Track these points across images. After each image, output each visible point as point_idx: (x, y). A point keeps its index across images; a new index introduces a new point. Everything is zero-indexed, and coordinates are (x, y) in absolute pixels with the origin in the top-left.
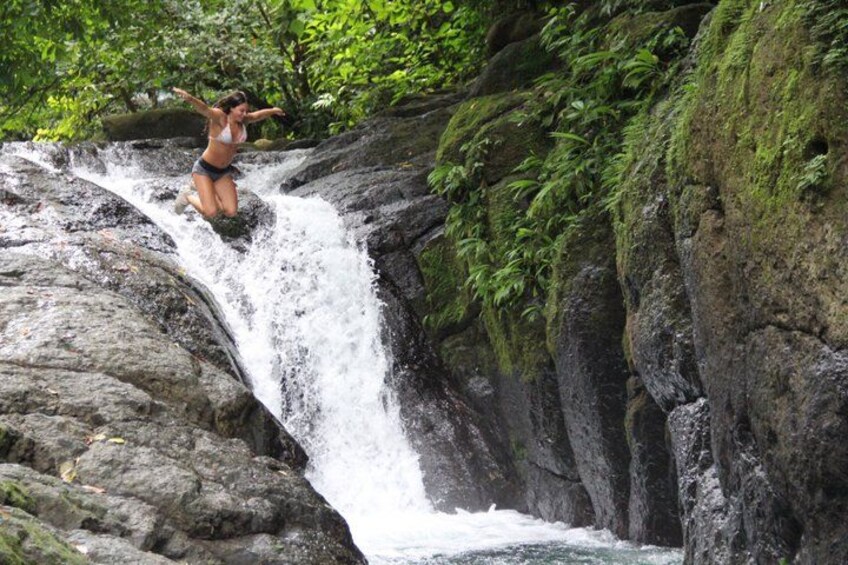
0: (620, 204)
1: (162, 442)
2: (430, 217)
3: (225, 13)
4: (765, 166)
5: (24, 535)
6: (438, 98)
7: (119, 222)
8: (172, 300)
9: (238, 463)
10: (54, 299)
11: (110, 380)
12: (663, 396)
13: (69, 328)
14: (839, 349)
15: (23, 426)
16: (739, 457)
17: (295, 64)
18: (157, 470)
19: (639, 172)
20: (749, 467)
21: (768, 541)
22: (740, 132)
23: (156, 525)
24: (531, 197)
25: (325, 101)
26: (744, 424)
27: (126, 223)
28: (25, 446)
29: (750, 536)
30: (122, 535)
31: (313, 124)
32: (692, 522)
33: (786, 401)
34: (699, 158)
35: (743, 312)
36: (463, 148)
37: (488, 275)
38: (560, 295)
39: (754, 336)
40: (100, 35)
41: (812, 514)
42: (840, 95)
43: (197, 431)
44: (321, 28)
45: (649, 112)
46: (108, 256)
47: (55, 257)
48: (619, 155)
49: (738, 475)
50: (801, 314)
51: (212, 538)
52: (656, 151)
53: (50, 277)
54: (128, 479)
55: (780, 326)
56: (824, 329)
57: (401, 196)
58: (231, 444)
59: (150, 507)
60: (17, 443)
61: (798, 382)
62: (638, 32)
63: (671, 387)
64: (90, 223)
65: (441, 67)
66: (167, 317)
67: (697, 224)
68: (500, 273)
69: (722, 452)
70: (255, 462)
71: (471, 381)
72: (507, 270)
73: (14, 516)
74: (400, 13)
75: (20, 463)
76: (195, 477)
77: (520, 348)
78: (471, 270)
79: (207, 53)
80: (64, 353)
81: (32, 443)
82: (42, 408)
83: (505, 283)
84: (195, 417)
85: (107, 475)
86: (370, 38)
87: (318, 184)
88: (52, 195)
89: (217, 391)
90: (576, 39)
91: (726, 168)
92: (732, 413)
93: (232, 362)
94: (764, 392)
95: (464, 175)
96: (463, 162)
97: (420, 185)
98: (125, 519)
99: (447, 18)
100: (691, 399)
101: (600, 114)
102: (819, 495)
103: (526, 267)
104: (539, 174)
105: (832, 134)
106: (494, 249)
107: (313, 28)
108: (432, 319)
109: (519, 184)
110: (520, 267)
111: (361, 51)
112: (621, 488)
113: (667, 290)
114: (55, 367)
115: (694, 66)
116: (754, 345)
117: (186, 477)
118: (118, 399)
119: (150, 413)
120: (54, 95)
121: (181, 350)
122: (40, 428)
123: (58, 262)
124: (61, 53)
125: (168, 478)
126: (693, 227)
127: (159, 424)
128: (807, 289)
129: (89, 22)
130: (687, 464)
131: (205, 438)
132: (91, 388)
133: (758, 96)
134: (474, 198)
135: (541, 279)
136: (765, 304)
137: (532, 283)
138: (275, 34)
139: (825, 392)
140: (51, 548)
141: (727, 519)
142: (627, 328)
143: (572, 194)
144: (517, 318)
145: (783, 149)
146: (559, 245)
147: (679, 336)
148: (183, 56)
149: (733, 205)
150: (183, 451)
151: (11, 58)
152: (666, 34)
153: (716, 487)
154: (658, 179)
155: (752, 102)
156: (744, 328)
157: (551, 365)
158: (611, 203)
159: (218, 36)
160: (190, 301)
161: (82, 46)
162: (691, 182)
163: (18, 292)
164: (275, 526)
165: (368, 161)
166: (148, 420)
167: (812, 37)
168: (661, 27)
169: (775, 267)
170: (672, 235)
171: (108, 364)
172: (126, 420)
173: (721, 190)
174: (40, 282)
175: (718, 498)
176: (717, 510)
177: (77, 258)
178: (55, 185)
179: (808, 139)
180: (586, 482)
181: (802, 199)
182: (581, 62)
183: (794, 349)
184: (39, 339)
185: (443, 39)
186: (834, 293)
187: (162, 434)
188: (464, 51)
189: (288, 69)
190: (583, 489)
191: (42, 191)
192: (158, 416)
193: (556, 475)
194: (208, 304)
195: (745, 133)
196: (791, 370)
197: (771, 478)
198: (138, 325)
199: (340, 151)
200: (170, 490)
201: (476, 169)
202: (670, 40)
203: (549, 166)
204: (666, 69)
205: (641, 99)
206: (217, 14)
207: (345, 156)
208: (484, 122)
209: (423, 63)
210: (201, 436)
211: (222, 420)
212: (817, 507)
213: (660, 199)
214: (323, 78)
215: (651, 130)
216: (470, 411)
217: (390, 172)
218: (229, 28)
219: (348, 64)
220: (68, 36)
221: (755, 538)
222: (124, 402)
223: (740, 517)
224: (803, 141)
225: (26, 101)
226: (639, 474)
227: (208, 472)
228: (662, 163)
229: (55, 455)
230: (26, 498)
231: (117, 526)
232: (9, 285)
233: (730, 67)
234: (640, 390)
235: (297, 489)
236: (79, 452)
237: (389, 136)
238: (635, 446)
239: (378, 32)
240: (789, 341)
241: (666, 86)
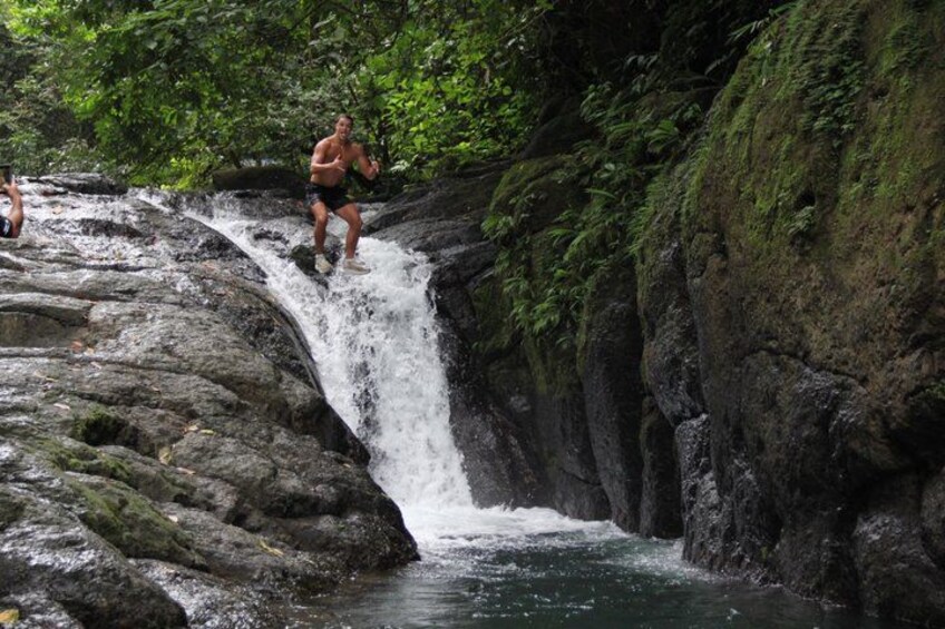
0: (642, 249)
1: (246, 435)
2: (482, 260)
3: (320, 92)
4: (763, 215)
5: (124, 503)
6: (495, 164)
7: (221, 256)
8: (261, 321)
9: (308, 456)
10: (161, 314)
11: (204, 381)
12: (672, 412)
13: (173, 337)
14: (818, 371)
15: (129, 416)
16: (733, 463)
17: (378, 137)
18: (240, 457)
19: (659, 222)
20: (740, 471)
21: (754, 533)
22: (743, 187)
23: (237, 503)
24: (567, 243)
25: (401, 166)
26: (738, 433)
27: (226, 256)
28: (129, 432)
29: (739, 529)
30: (208, 510)
31: (391, 187)
32: (692, 518)
33: (773, 414)
34: (708, 210)
35: (740, 340)
36: (512, 201)
37: (529, 309)
38: (590, 326)
39: (749, 360)
40: (215, 105)
41: (791, 509)
42: (826, 156)
43: (277, 428)
44: (400, 105)
45: (669, 173)
46: (210, 282)
47: (165, 282)
48: (643, 208)
49: (730, 477)
50: (788, 340)
51: (284, 516)
52: (673, 205)
53: (159, 295)
54: (216, 464)
55: (771, 351)
56: (807, 354)
57: (459, 242)
58: (304, 440)
59: (233, 488)
60: (123, 430)
61: (783, 399)
62: (663, 108)
63: (679, 404)
64: (196, 255)
65: (499, 141)
66: (256, 335)
67: (705, 266)
68: (539, 308)
69: (719, 458)
70: (323, 456)
71: (512, 399)
72: (545, 305)
73: (118, 487)
74: (466, 94)
75: (125, 446)
76: (272, 465)
77: (554, 370)
78: (515, 304)
79: (305, 125)
80: (167, 358)
81: (135, 430)
82: (146, 402)
83: (544, 316)
84: (274, 417)
85: (197, 460)
86: (441, 115)
87: (390, 231)
88: (165, 231)
89: (295, 396)
90: (611, 113)
91: (731, 217)
92: (728, 426)
93: (310, 375)
94: (755, 406)
95: (512, 224)
96: (511, 213)
97: (475, 232)
98: (211, 496)
99: (506, 99)
100: (695, 415)
101: (628, 175)
102: (797, 493)
103: (562, 303)
104: (576, 224)
105: (819, 189)
106: (535, 287)
107: (393, 104)
108: (481, 345)
109: (558, 232)
110: (557, 301)
111: (432, 125)
112: (634, 491)
113: (678, 322)
114: (159, 369)
115: (708, 134)
116: (749, 367)
117: (264, 464)
118: (210, 398)
119: (237, 410)
120: (176, 157)
121: (265, 360)
122: (143, 418)
123: (167, 285)
124: (181, 119)
125: (249, 464)
126: (702, 268)
127: (244, 420)
128: (794, 319)
129: (206, 94)
130: (689, 469)
131: (282, 433)
132: (189, 388)
133: (759, 156)
134: (519, 243)
135: (574, 313)
136: (759, 332)
137: (565, 317)
138: (362, 110)
139: (806, 406)
140: (147, 515)
141: (721, 515)
142: (644, 355)
143: (603, 241)
144: (553, 346)
145: (778, 200)
146: (590, 284)
147: (687, 361)
148: (283, 125)
149: (735, 249)
150: (262, 443)
151: (140, 121)
152: (686, 110)
153: (712, 489)
154: (674, 229)
155: (753, 162)
156: (741, 353)
157: (580, 386)
158: (634, 249)
159: (314, 110)
160: (276, 322)
161: (199, 113)
162: (702, 230)
163: (130, 307)
164: (339, 510)
165: (433, 212)
166: (234, 416)
167: (805, 108)
168: (683, 104)
169: (768, 301)
170: (685, 276)
171: (203, 368)
172: (216, 415)
173: (726, 235)
174: (150, 300)
175: (714, 497)
176: (714, 507)
177: (183, 282)
178: (168, 222)
179: (799, 192)
180: (605, 485)
181: (792, 243)
182: (615, 131)
183: (781, 370)
184: (146, 345)
185: (503, 117)
186: (816, 323)
187: (246, 428)
188: (519, 128)
189: (372, 141)
190: (603, 492)
191: (157, 227)
192: (243, 413)
193: (580, 479)
194: (291, 326)
195: (747, 188)
196: (778, 388)
197: (759, 481)
198: (229, 338)
199: (410, 204)
200: (250, 474)
201: (523, 219)
202: (689, 114)
203: (585, 218)
204: (685, 138)
205: (663, 163)
206: (314, 92)
207: (413, 208)
208: (531, 180)
209: (484, 137)
210: (279, 431)
211: (297, 419)
212: (795, 503)
213: (675, 245)
214: (400, 147)
215: (669, 188)
216: (510, 424)
217: (451, 222)
218: (323, 105)
219: (422, 136)
220: (188, 105)
221: (743, 530)
222: (214, 400)
223: (732, 513)
224: (795, 194)
225: (152, 161)
226: (650, 479)
227: (283, 461)
228: (678, 215)
229: (155, 441)
230: (128, 474)
231: (205, 502)
232: (124, 301)
233: (737, 132)
234: (654, 408)
235: (358, 480)
236: (175, 440)
237: (452, 192)
238: (647, 455)
239: (447, 109)
240: (777, 364)
241: (685, 151)
